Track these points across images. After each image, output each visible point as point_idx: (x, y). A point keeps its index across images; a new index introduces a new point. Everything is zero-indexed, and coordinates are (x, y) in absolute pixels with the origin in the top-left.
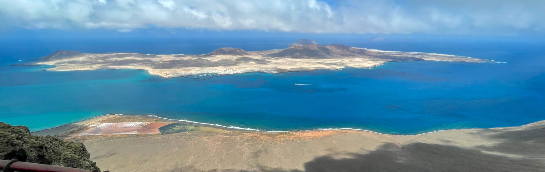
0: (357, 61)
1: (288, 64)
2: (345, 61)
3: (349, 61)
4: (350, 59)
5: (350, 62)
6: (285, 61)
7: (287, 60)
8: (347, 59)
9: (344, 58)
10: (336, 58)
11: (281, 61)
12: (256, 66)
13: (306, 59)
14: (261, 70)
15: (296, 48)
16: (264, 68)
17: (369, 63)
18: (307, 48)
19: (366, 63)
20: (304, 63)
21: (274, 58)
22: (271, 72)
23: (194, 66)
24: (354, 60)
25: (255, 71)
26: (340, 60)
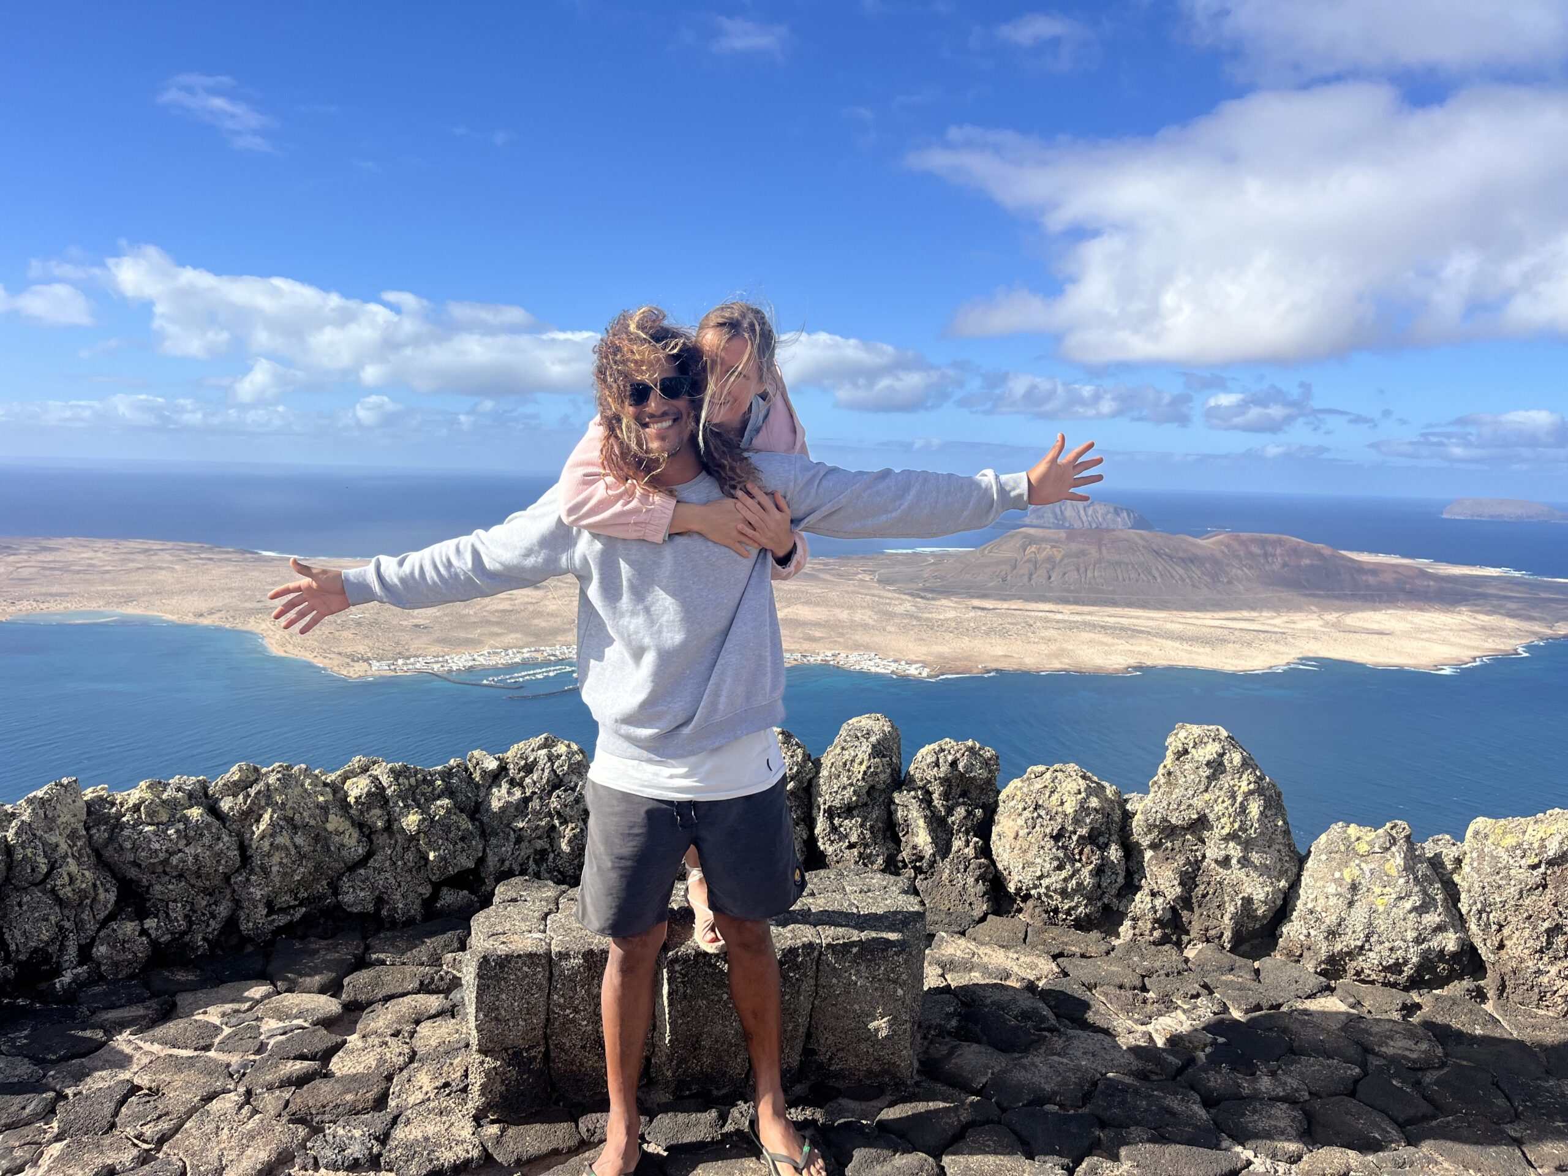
0: (1375, 626)
1: (988, 632)
2: (1304, 625)
3: (1326, 624)
4: (1332, 617)
5: (1336, 634)
6: (972, 614)
7: (979, 608)
8: (1315, 616)
9: (1299, 609)
10: (1253, 609)
11: (951, 614)
12: (818, 634)
13: (1086, 609)
14: (843, 655)
15: (1033, 548)
16: (857, 646)
17: (1445, 642)
18: (1093, 551)
19: (1428, 640)
20: (1072, 626)
21: (911, 595)
22: (893, 666)
23: (498, 624)
24: (1354, 620)
25: (810, 659)
26: (1278, 622)
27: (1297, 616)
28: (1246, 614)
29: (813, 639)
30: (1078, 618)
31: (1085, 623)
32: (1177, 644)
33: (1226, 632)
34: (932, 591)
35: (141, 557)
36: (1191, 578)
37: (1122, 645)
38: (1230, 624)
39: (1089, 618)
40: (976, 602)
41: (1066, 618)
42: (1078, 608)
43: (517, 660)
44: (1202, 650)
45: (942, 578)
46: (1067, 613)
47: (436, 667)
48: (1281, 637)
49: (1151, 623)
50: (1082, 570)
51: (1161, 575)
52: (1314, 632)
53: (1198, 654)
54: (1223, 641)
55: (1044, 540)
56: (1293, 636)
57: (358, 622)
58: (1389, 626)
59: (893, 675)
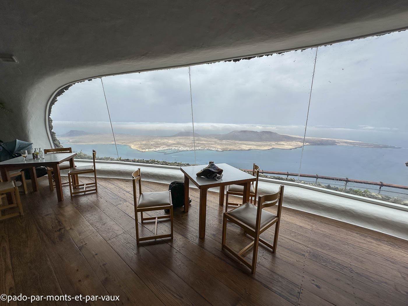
0: (282, 144)
1: (230, 145)
2: (273, 144)
4: (276, 142)
5: (277, 145)
6: (227, 142)
8: (274, 142)
11: (225, 142)
12: (206, 145)
15: (236, 133)
16: (212, 147)
19: (289, 145)
20: (241, 144)
21: (219, 140)
23: (162, 144)
24: (279, 143)
25: (205, 149)
26: (269, 143)
27: (271, 142)
28: (265, 142)
29: (206, 146)
31: (243, 143)
32: (255, 146)
34: (222, 139)
37: (248, 146)
38: (262, 143)
40: (228, 141)
42: (242, 142)
43: (165, 149)
46: (240, 142)
48: (270, 145)
49: (252, 143)
53: (258, 147)
54: (262, 146)
57: (144, 144)
58: (284, 144)
59: (217, 151)
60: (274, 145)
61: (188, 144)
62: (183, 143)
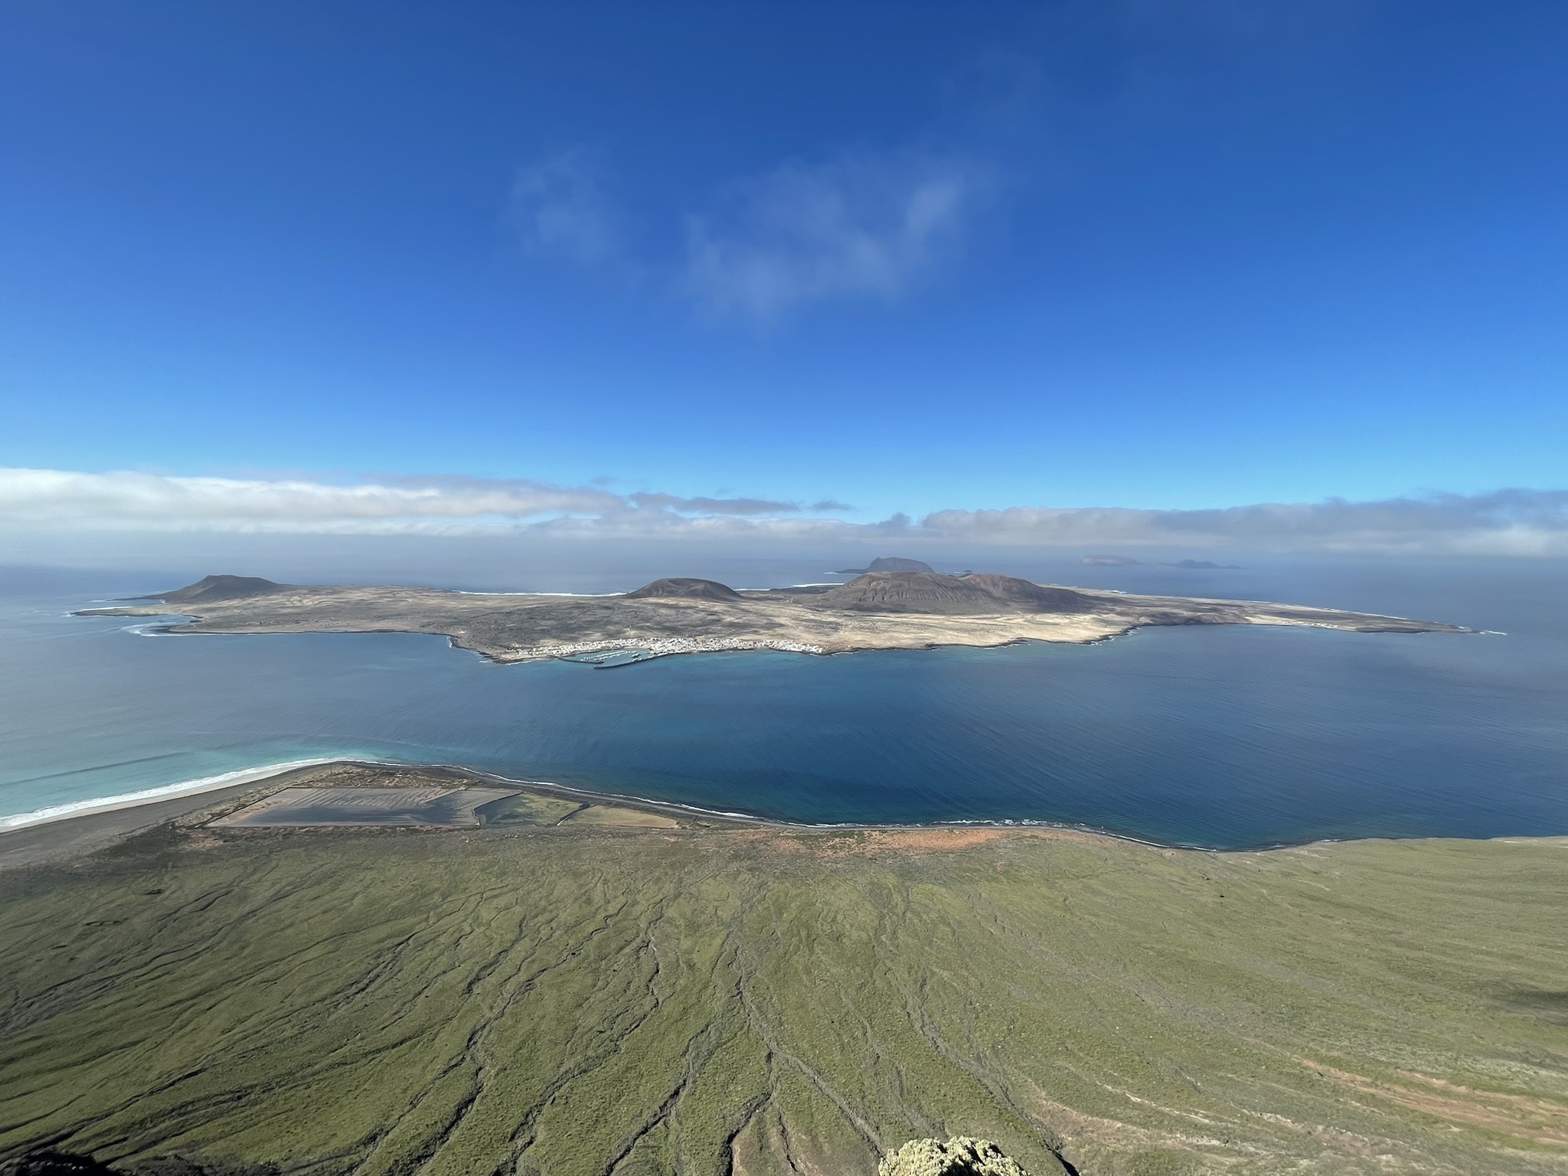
0: (1050, 621)
1: (852, 628)
2: (1015, 621)
3: (1027, 620)
5: (1032, 626)
6: (844, 619)
7: (847, 616)
9: (1013, 613)
10: (988, 613)
11: (832, 619)
13: (903, 615)
14: (776, 642)
15: (875, 583)
16: (783, 636)
17: (1086, 628)
18: (906, 584)
19: (1077, 627)
20: (895, 624)
21: (811, 609)
22: (803, 647)
23: (587, 628)
24: (1039, 618)
25: (759, 645)
26: (1002, 620)
27: (1011, 617)
28: (985, 616)
30: (899, 620)
31: (904, 623)
32: (951, 632)
33: (976, 625)
34: (822, 607)
35: (390, 595)
36: (956, 597)
37: (920, 633)
38: (977, 621)
39: (904, 619)
40: (846, 613)
41: (893, 619)
42: (898, 615)
43: (599, 647)
44: (964, 635)
45: (827, 600)
46: (894, 617)
47: (554, 652)
48: (1004, 628)
49: (937, 621)
50: (900, 594)
51: (941, 597)
52: (1020, 624)
53: (962, 637)
54: (974, 630)
55: (879, 579)
56: (1010, 627)
57: (511, 629)
58: (1057, 621)
59: (803, 652)
60: (1021, 627)
61: (690, 628)
62: (668, 624)
